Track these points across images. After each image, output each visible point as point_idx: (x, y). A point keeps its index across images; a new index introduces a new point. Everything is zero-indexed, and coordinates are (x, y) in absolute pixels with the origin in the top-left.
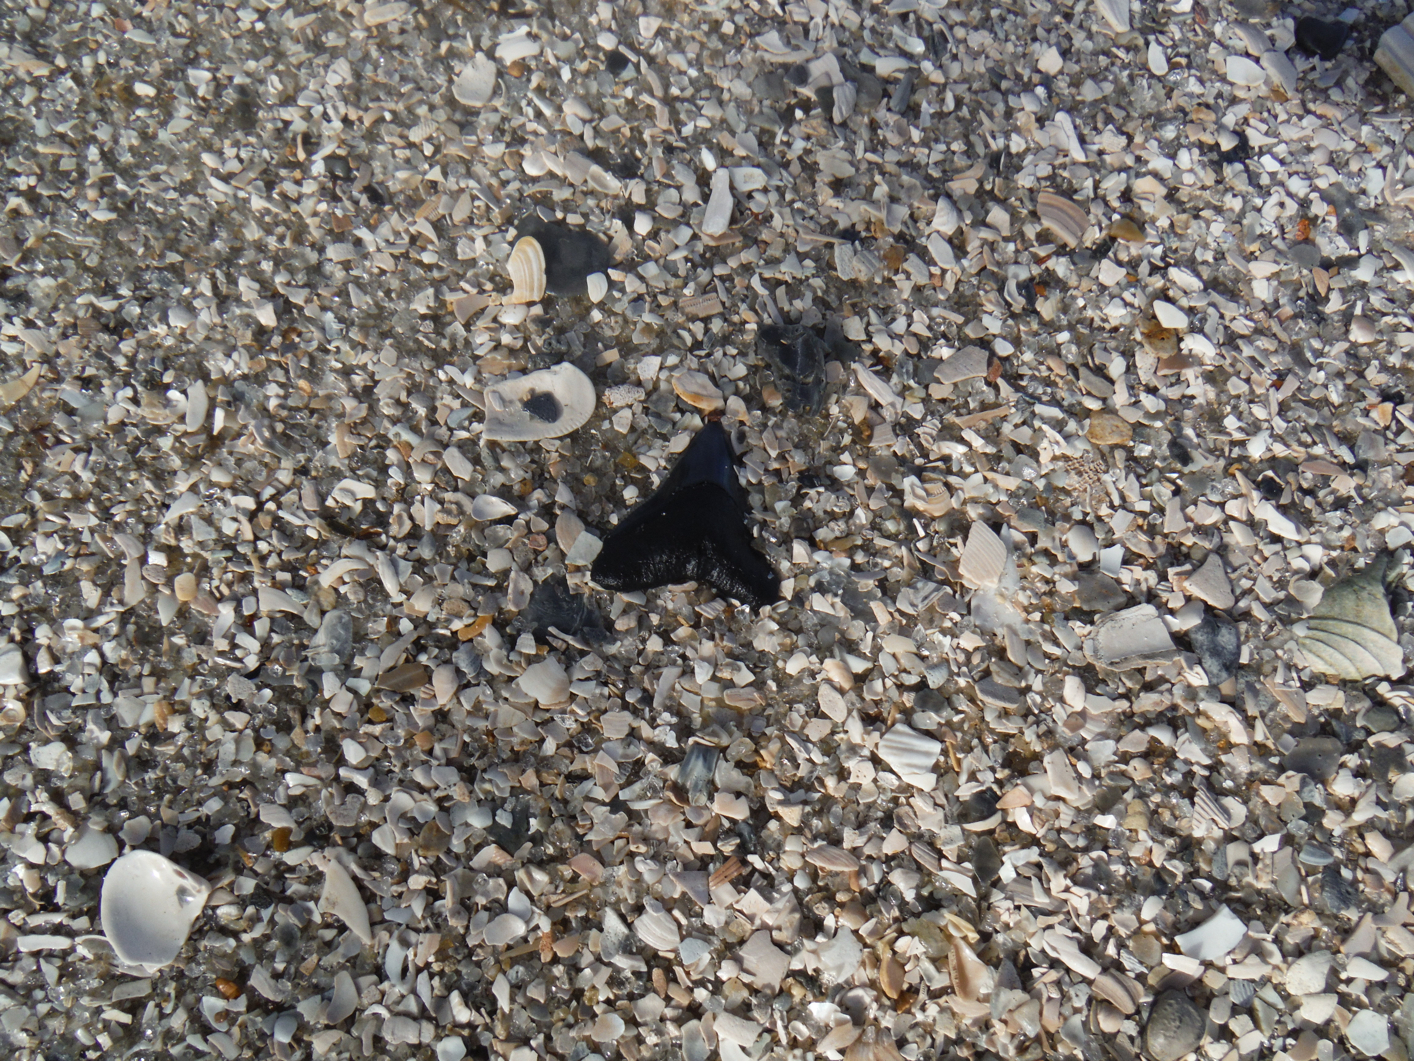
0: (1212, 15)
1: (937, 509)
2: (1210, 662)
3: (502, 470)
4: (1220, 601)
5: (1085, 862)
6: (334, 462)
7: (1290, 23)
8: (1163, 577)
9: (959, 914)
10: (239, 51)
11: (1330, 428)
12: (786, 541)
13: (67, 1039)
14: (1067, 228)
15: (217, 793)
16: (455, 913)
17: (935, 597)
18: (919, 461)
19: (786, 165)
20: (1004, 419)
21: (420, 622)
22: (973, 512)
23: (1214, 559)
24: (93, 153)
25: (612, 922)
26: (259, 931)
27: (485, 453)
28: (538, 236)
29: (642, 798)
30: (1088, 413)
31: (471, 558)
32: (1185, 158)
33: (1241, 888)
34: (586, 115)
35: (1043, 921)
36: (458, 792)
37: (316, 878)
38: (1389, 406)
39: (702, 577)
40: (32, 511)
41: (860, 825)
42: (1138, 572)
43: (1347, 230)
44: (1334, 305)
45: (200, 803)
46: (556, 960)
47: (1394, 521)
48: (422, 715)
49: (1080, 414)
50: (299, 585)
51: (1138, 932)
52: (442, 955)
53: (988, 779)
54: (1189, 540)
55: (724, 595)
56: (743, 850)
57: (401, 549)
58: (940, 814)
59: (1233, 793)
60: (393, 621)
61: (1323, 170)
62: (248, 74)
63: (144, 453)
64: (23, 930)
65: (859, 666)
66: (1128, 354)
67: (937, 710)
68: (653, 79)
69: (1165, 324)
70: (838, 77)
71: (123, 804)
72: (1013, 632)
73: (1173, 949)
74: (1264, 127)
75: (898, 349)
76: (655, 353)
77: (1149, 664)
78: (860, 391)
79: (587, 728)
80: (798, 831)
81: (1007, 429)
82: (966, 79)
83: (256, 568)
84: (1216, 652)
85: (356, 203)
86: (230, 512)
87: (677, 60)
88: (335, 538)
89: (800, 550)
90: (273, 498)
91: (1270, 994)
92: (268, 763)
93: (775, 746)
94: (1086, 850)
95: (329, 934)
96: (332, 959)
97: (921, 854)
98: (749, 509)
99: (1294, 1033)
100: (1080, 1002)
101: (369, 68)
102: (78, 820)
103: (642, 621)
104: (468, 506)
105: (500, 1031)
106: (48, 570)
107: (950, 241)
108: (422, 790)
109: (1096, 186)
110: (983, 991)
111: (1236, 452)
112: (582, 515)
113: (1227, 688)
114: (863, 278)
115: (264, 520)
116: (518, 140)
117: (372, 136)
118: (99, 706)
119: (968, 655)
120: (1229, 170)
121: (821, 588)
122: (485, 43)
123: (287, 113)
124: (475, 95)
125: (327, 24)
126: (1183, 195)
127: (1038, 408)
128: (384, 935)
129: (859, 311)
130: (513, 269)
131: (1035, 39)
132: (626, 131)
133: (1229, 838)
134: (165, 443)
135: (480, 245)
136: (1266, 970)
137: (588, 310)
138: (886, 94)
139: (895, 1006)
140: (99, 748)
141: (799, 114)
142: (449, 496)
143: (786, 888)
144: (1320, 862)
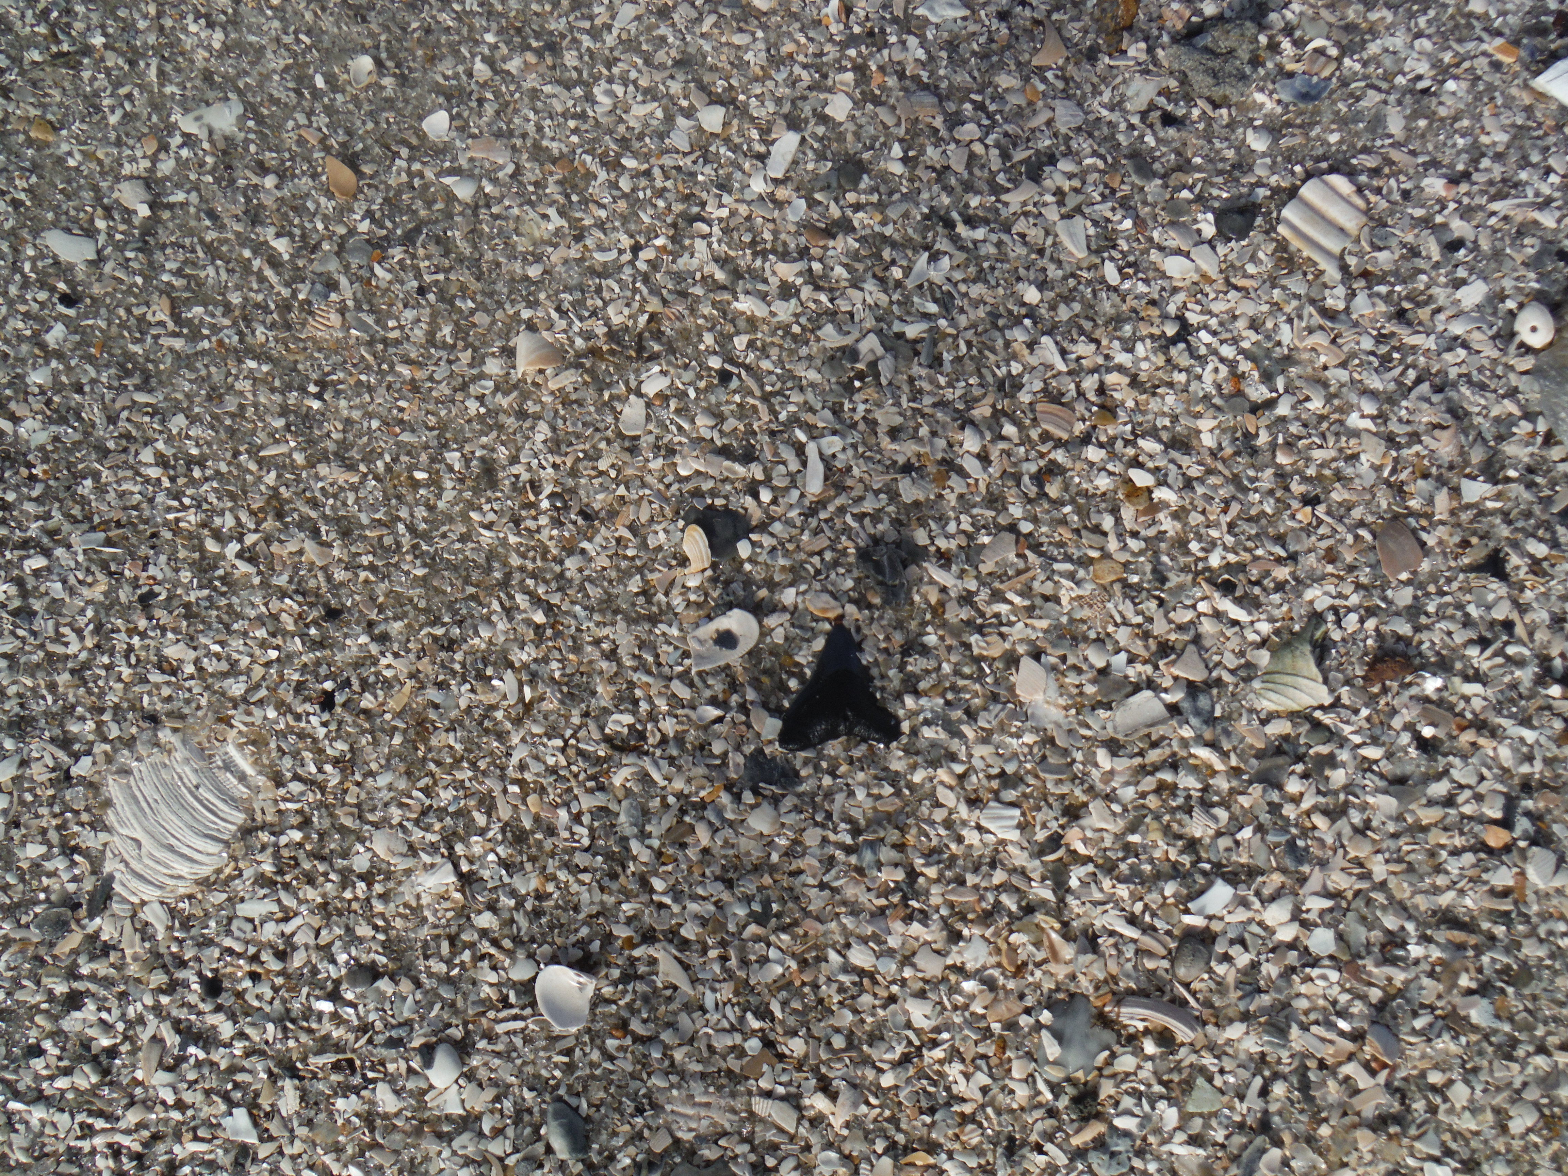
0: (1150, 223)
1: (995, 652)
2: (1193, 721)
3: (708, 687)
4: (1197, 675)
5: (1123, 867)
6: (603, 703)
7: (1210, 216)
8: (1156, 668)
9: (1047, 914)
10: (473, 431)
11: (1267, 534)
12: (899, 697)
13: (537, 1076)
14: (1059, 427)
15: (585, 923)
16: (740, 968)
17: (1002, 715)
18: (979, 621)
19: (854, 426)
20: (1033, 579)
21: (679, 795)
22: (1021, 649)
23: (1191, 648)
24: (401, 528)
25: (833, 956)
26: (628, 998)
27: (696, 679)
28: (698, 522)
29: (837, 878)
30: (1091, 561)
31: (702, 748)
32: (1140, 349)
33: (1230, 864)
34: (711, 423)
35: (1100, 909)
36: (726, 896)
37: (653, 962)
38: (1308, 509)
39: (849, 733)
40: (432, 774)
41: (976, 870)
42: (1139, 667)
43: (1267, 378)
44: (1263, 439)
45: (576, 931)
46: (804, 984)
47: (1318, 593)
48: (692, 853)
49: (1085, 562)
50: (601, 788)
51: (1164, 905)
52: (736, 993)
53: (1054, 825)
54: (1173, 637)
55: (864, 740)
56: (905, 898)
57: (658, 752)
58: (1026, 854)
59: (1219, 804)
60: (664, 798)
61: (1245, 333)
62: (483, 447)
63: (487, 723)
64: (497, 1021)
65: (959, 769)
66: (1115, 511)
67: (1014, 788)
68: (751, 383)
69: (1139, 484)
70: (880, 351)
71: (533, 940)
72: (1058, 725)
73: (1187, 911)
74: (1198, 308)
75: (953, 545)
76: (791, 585)
77: (1153, 730)
78: (932, 582)
79: (796, 842)
80: (938, 881)
81: (1036, 585)
82: (973, 326)
83: (573, 783)
84: (1197, 713)
85: (575, 523)
86: (550, 751)
87: (766, 365)
88: (617, 756)
89: (909, 701)
90: (573, 736)
91: (1255, 929)
92: (610, 900)
93: (914, 831)
94: (1123, 859)
95: (668, 992)
96: (673, 1006)
97: (1016, 881)
98: (872, 679)
99: (1273, 950)
100: (1130, 954)
101: (560, 422)
102: (510, 953)
103: (817, 768)
104: (693, 715)
105: (779, 1030)
106: (451, 809)
107: (978, 456)
108: (704, 899)
109: (1078, 386)
110: (1068, 957)
111: (1201, 565)
112: (765, 705)
113: (1208, 735)
114: (922, 498)
115: (571, 752)
116: (671, 452)
117: (574, 473)
118: (504, 885)
119: (1030, 747)
120: (1174, 351)
121: (927, 723)
122: (633, 384)
123: (516, 469)
124: (635, 426)
125: (525, 396)
126: (1143, 377)
127: (1056, 566)
128: (701, 988)
129: (922, 522)
130: (688, 549)
131: (1019, 279)
132: (741, 427)
133: (1219, 834)
134: (499, 715)
135: (662, 536)
136: (1250, 914)
137: (742, 563)
138: (917, 353)
139: (1015, 976)
140: (510, 910)
141: (857, 384)
142: (680, 712)
143: (936, 917)
144: (1283, 839)
